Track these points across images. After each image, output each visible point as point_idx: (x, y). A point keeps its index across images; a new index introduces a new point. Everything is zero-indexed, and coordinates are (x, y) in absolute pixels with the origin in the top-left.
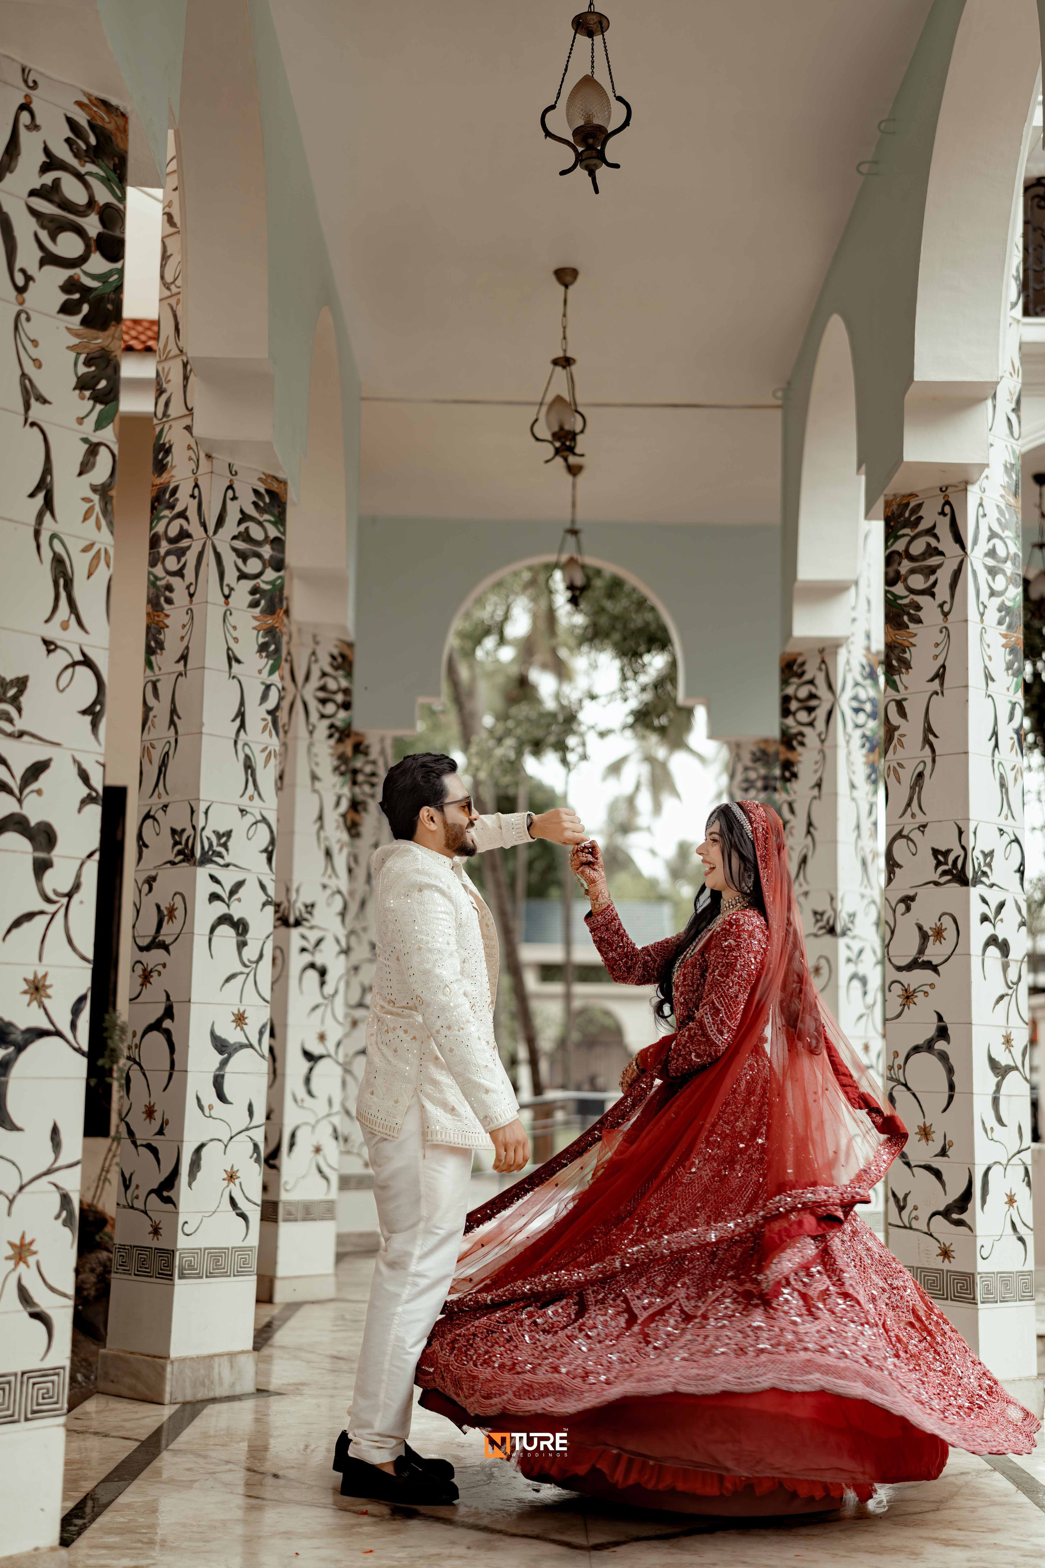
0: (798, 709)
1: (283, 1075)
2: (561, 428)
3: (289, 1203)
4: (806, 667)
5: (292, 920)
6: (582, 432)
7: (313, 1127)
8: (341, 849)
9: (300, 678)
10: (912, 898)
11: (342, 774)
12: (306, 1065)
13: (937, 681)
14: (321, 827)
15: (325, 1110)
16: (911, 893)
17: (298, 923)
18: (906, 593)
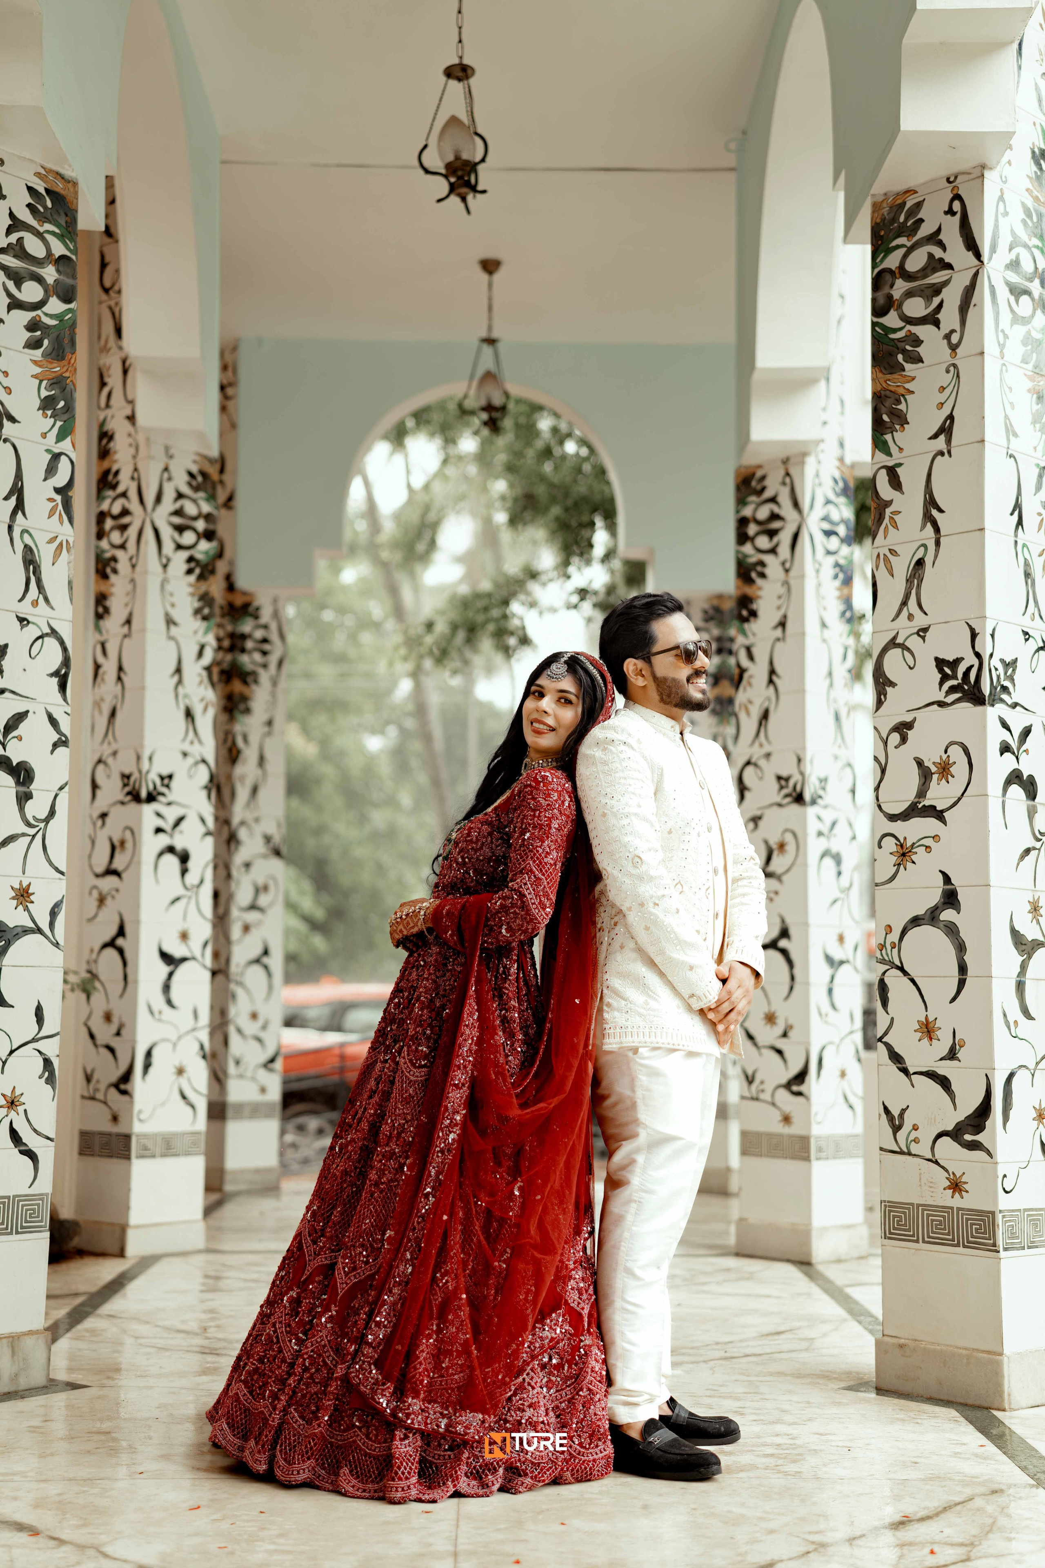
0: (758, 534)
1: (136, 982)
2: (457, 158)
3: (145, 1136)
4: (767, 482)
5: (144, 794)
6: (483, 160)
7: (175, 1045)
8: (205, 709)
9: (150, 498)
10: (909, 725)
11: (205, 618)
12: (164, 969)
13: (942, 438)
14: (180, 682)
15: (190, 1023)
16: (908, 718)
17: (151, 798)
18: (901, 324)
